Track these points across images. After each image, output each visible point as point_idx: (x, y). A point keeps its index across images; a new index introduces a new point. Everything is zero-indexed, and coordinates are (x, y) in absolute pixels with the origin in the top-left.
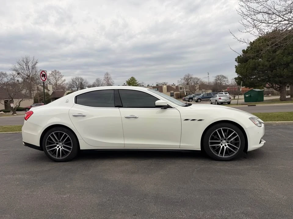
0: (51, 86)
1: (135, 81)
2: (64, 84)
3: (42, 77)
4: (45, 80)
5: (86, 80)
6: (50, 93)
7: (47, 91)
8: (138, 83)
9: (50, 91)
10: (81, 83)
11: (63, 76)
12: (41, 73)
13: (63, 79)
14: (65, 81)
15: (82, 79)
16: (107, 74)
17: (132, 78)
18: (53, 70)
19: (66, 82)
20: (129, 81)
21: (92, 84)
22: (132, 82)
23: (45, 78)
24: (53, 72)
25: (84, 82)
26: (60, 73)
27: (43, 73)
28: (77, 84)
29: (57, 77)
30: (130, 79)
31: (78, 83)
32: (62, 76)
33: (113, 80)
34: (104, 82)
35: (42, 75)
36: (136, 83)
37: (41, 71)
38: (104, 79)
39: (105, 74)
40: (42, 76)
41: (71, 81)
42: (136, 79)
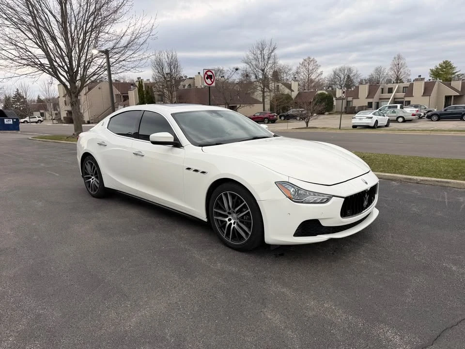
0: (297, 83)
1: (452, 68)
2: (321, 79)
3: (206, 80)
4: (212, 84)
5: (357, 71)
6: (294, 95)
7: (290, 91)
8: (457, 74)
9: (293, 91)
10: (349, 77)
11: (320, 66)
12: (206, 73)
13: (319, 71)
14: (322, 74)
15: (350, 70)
16: (399, 58)
17: (444, 63)
18: (306, 58)
19: (323, 76)
20: (437, 69)
21: (369, 77)
22: (443, 71)
23: (212, 80)
24: (305, 60)
25: (352, 74)
26: (316, 62)
27: (209, 73)
28: (340, 78)
29: (311, 68)
30: (441, 66)
31: (342, 76)
32: (318, 66)
33: (410, 69)
34: (390, 73)
35: (206, 76)
36: (454, 74)
37: (205, 71)
38: (391, 68)
39: (395, 58)
40: (207, 78)
41: (333, 73)
42: (454, 65)
